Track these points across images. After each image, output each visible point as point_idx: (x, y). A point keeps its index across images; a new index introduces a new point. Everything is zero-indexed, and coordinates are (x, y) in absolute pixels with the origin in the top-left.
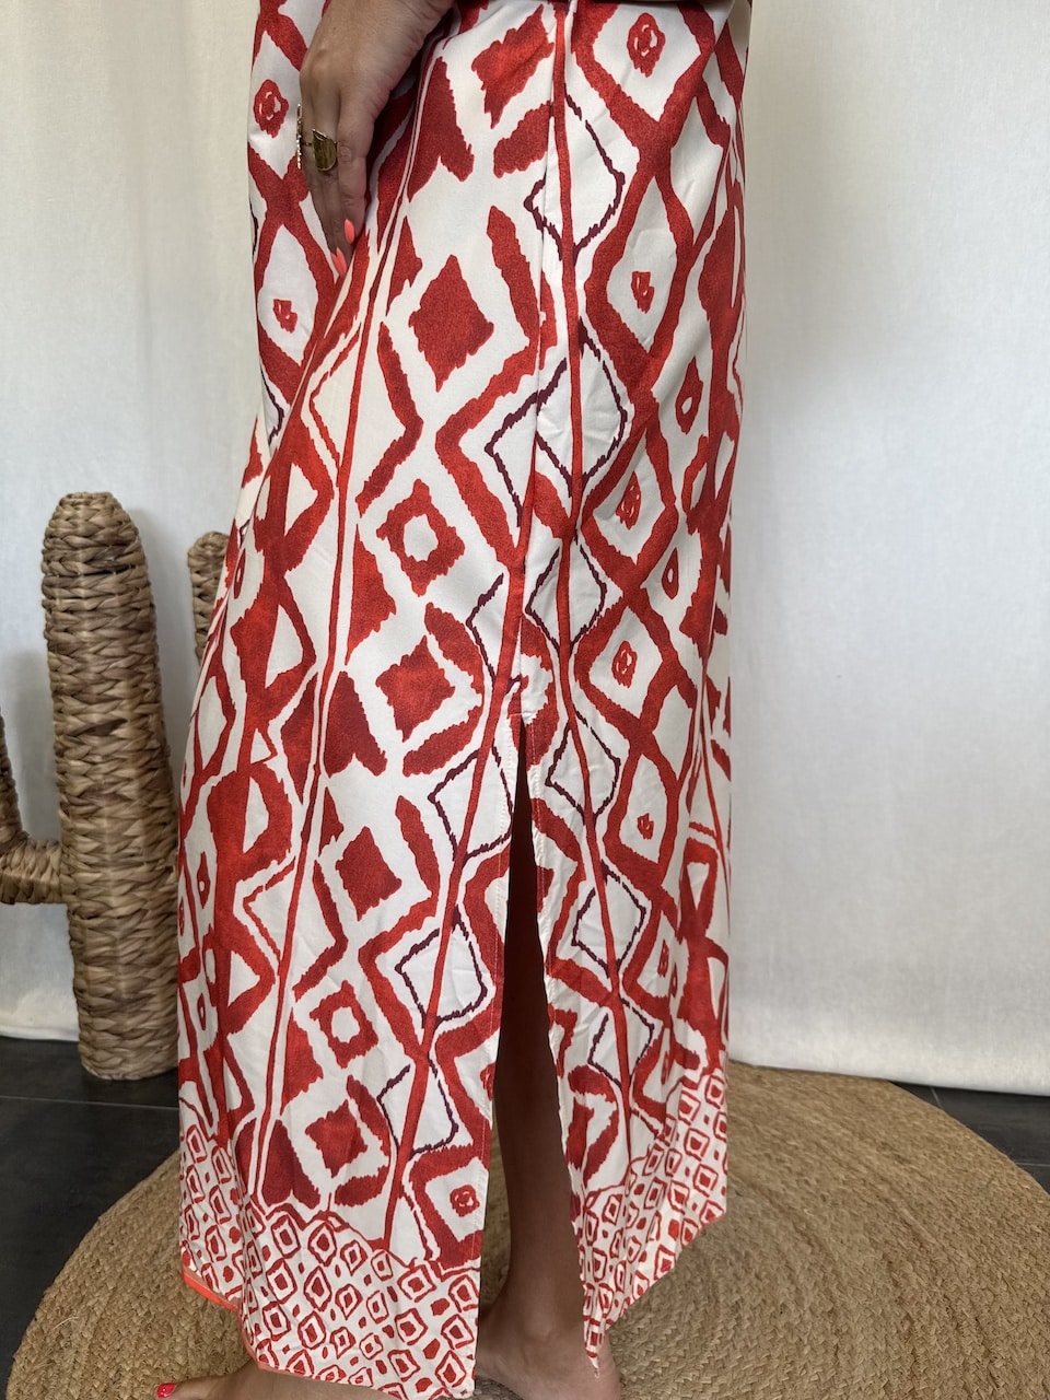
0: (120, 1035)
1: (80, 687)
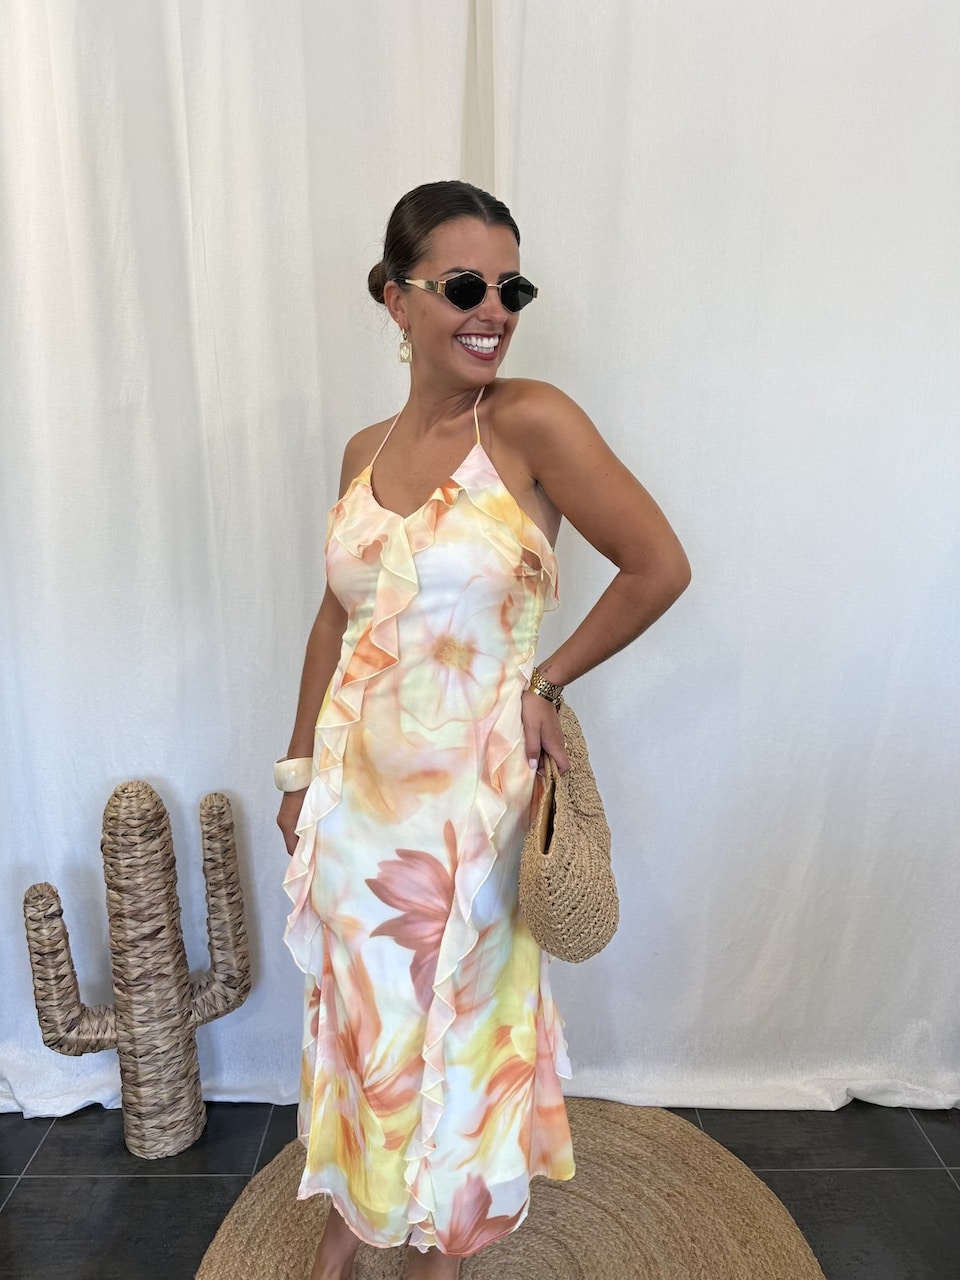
0: (164, 1129)
1: (134, 913)
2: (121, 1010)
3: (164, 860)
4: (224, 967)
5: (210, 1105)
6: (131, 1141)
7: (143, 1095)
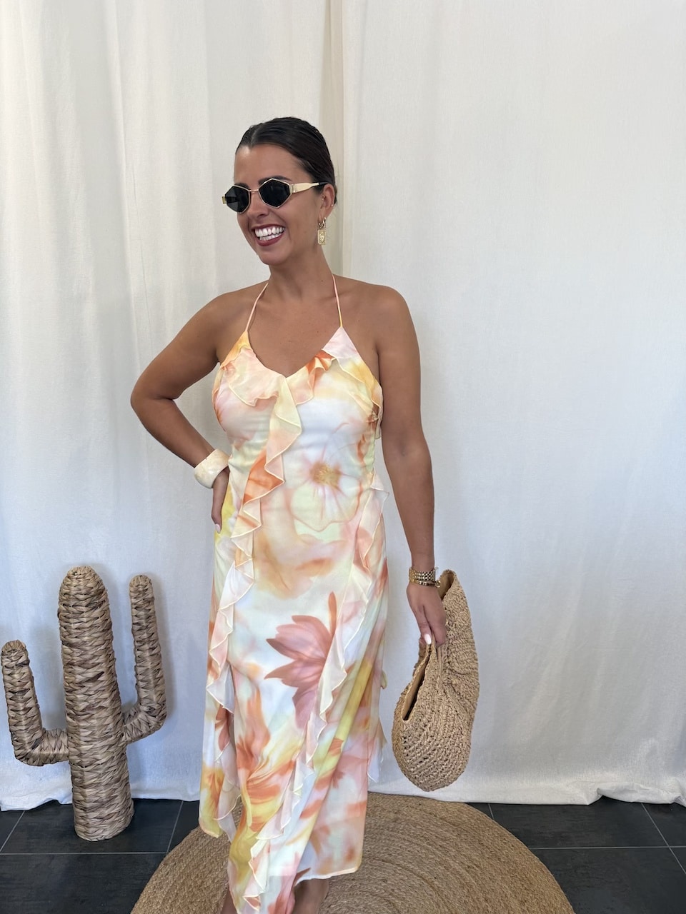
1: (81, 662)
2: (71, 733)
3: (103, 624)
4: (147, 701)
5: (137, 801)
6: (79, 828)
7: (87, 794)
